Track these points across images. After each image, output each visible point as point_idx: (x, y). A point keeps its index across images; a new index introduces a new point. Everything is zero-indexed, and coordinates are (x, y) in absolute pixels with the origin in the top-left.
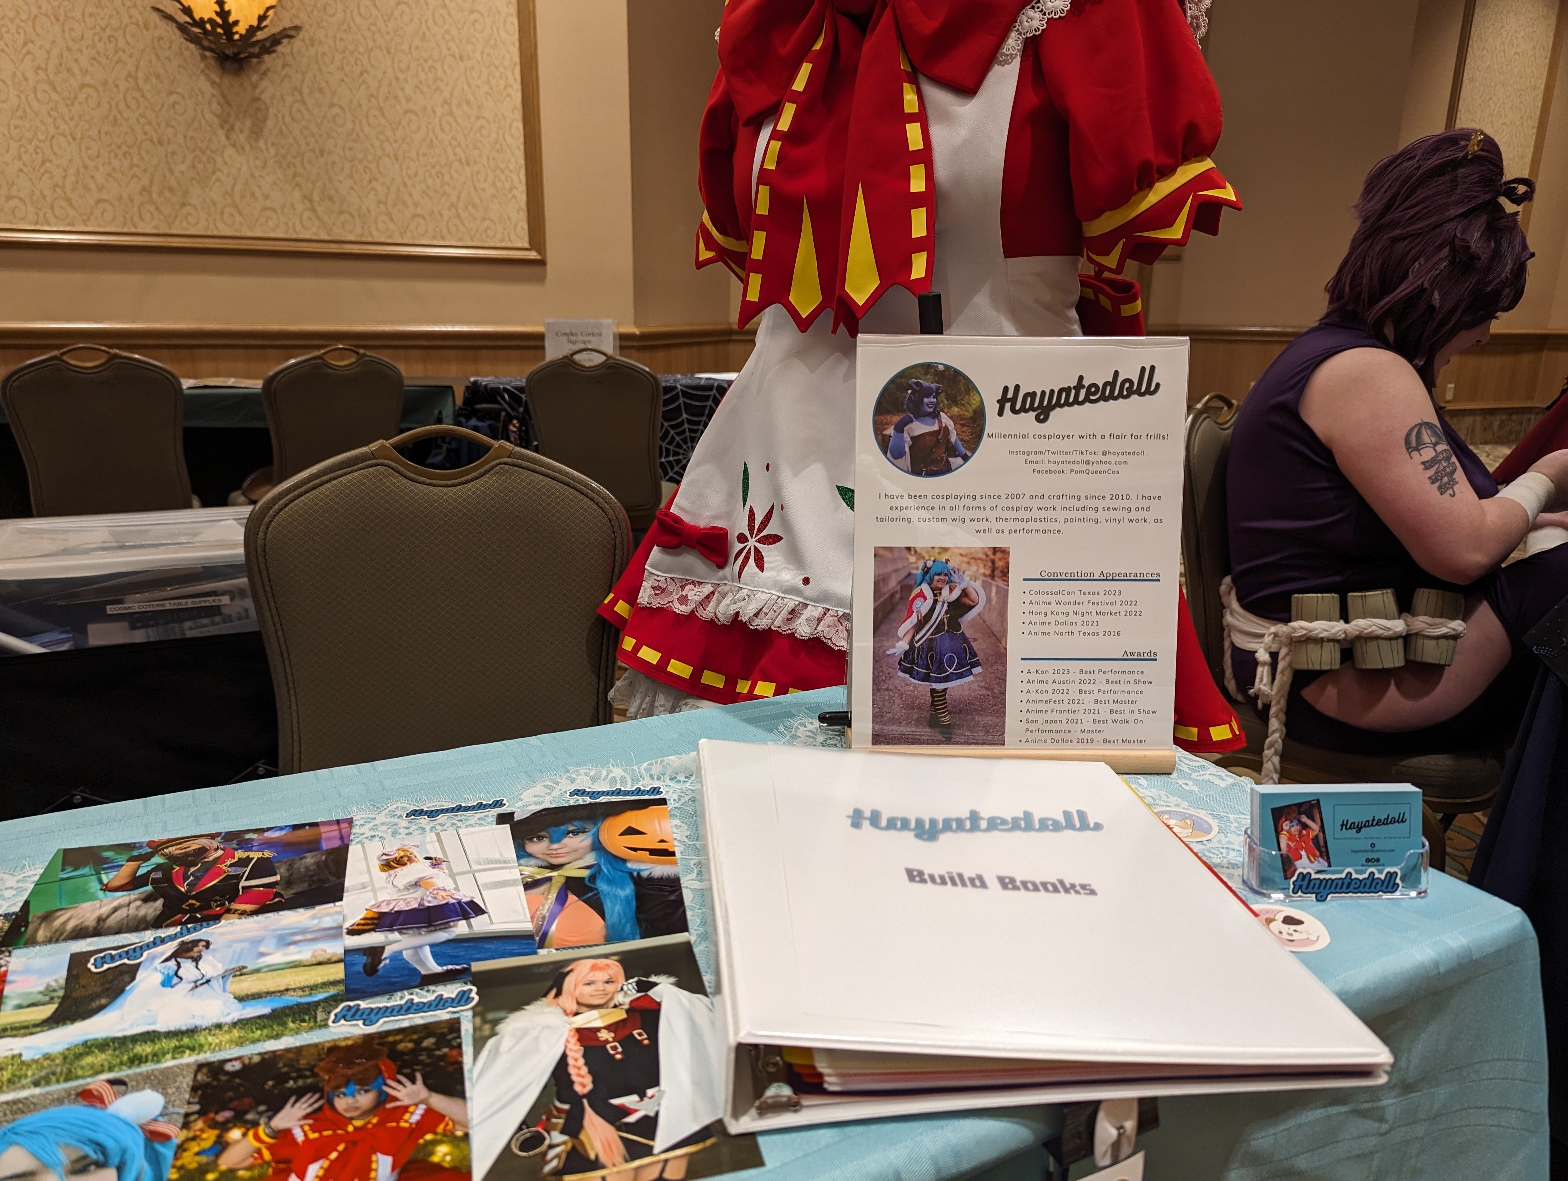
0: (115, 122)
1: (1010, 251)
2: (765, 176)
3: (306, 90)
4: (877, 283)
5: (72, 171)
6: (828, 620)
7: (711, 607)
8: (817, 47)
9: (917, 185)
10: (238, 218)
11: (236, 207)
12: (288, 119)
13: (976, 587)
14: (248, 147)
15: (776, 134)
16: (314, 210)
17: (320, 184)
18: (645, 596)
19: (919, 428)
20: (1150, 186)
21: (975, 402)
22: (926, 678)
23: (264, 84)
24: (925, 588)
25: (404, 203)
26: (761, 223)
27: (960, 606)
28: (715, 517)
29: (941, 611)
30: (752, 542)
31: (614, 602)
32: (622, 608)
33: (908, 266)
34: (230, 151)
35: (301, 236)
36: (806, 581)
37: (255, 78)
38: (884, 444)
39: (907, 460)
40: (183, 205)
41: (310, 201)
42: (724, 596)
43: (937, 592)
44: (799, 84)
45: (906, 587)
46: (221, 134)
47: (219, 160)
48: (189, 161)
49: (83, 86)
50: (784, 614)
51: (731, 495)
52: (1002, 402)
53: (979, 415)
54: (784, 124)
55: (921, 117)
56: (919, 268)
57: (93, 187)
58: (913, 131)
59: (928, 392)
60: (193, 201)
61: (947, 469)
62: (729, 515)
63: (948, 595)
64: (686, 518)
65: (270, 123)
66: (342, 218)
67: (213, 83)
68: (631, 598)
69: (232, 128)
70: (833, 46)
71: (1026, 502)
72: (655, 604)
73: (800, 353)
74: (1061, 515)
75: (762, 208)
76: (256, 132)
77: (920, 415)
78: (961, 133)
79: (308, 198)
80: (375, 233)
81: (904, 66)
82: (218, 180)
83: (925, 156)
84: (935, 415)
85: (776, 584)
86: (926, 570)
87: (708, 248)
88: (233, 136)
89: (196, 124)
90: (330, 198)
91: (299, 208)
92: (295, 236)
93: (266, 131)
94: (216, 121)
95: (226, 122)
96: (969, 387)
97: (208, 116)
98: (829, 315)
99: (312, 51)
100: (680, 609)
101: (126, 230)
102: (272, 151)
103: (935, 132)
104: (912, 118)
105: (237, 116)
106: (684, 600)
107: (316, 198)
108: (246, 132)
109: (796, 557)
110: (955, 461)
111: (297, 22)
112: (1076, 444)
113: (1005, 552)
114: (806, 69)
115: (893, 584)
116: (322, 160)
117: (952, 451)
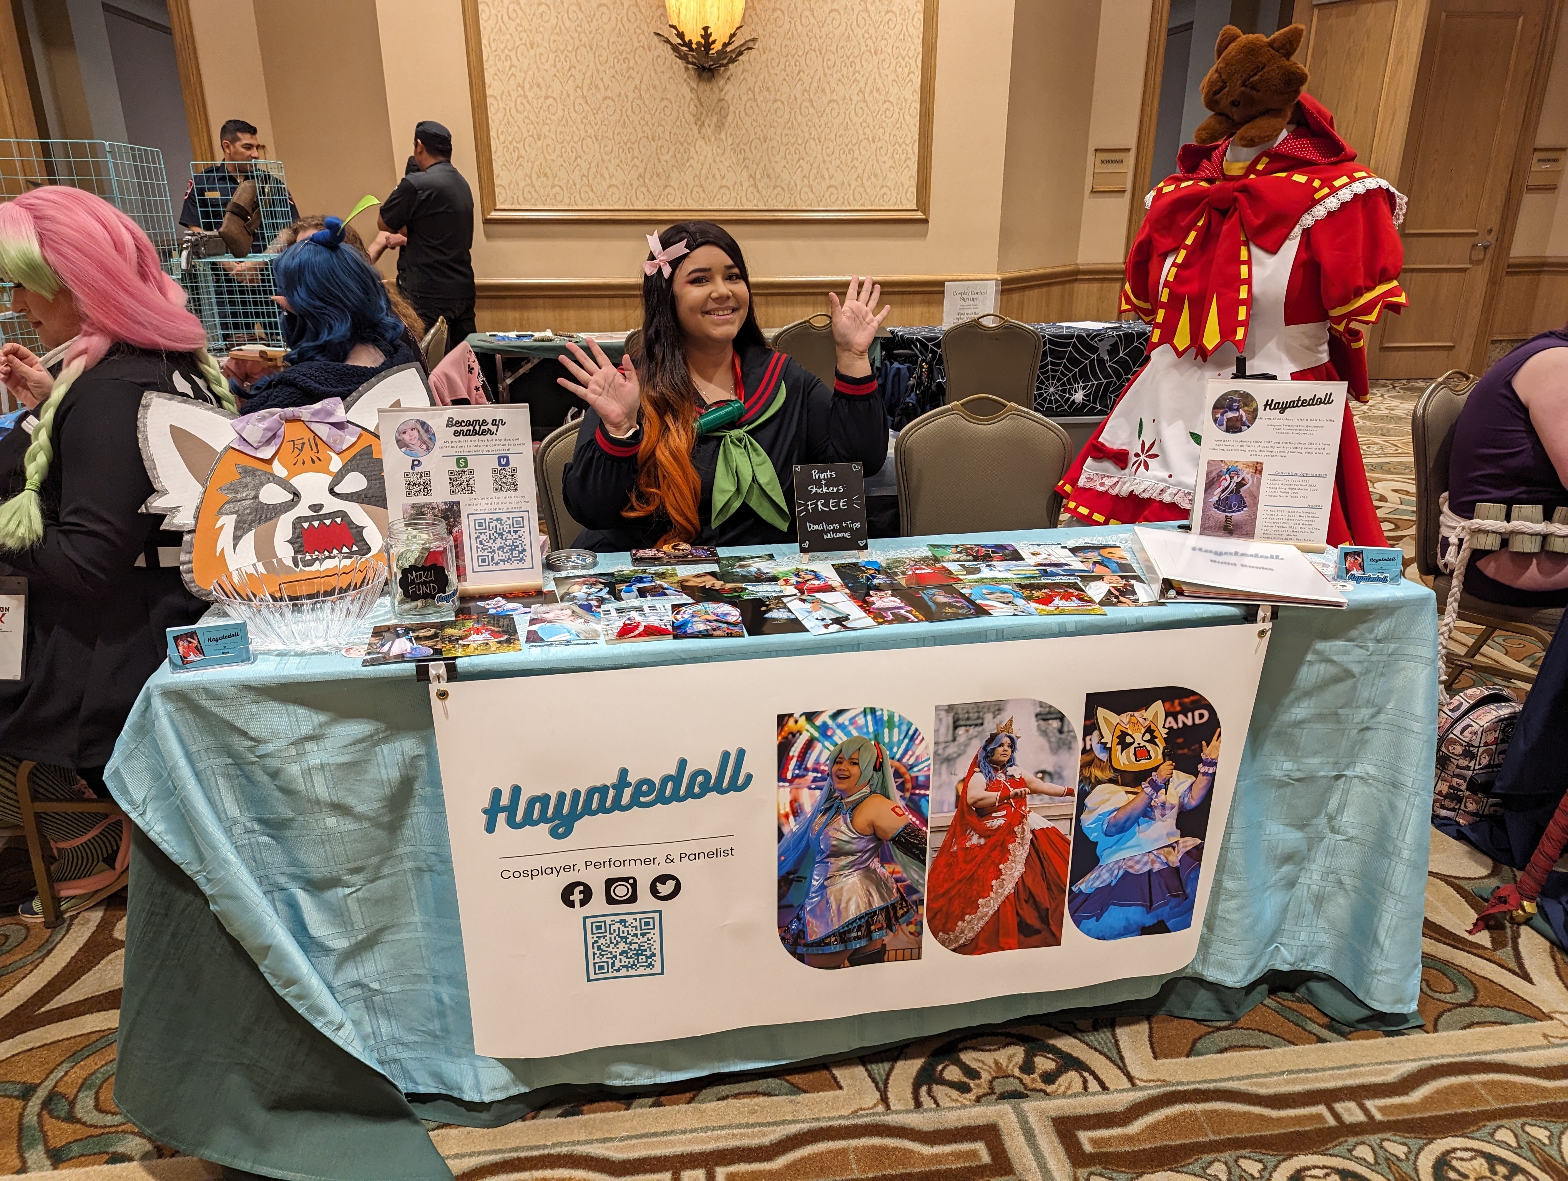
0: (624, 126)
1: (1289, 322)
2: (1167, 284)
3: (757, 90)
4: (1219, 339)
5: (594, 164)
6: (1180, 494)
7: (1117, 488)
8: (1200, 224)
9: (1243, 295)
10: (702, 195)
11: (702, 186)
12: (743, 114)
13: (1248, 477)
14: (713, 139)
15: (1174, 264)
16: (756, 186)
17: (762, 164)
18: (1081, 482)
19: (1230, 415)
20: (1361, 295)
21: (1254, 406)
22: (1224, 511)
23: (727, 87)
24: (1227, 476)
25: (822, 177)
26: (1163, 305)
27: (1240, 485)
28: (1123, 444)
29: (1233, 486)
30: (1143, 457)
31: (1064, 485)
32: (1068, 488)
33: (1235, 333)
34: (701, 142)
35: (745, 208)
36: (1170, 476)
37: (721, 83)
38: (1215, 420)
39: (1224, 427)
40: (666, 186)
41: (754, 179)
42: (1125, 483)
43: (1232, 478)
44: (1189, 241)
45: (1219, 476)
46: (695, 129)
47: (692, 150)
48: (671, 153)
49: (605, 98)
50: (1158, 491)
51: (1132, 434)
52: (1266, 406)
53: (1256, 410)
54: (1179, 260)
55: (1249, 262)
56: (1240, 334)
57: (607, 176)
58: (1244, 269)
59: (1235, 401)
60: (672, 184)
61: (1241, 431)
62: (1130, 443)
63: (1236, 479)
64: (1107, 444)
65: (730, 119)
66: (776, 192)
67: (692, 89)
68: (1074, 482)
69: (703, 124)
70: (1208, 224)
71: (1272, 444)
72: (1087, 486)
73: (1175, 366)
74: (1286, 450)
75: (1164, 298)
76: (720, 126)
77: (1231, 409)
78: (1268, 272)
79: (752, 177)
80: (799, 202)
81: (1242, 238)
82: (691, 166)
83: (1249, 282)
84: (1237, 410)
85: (1155, 477)
86: (1228, 470)
87: (1127, 303)
88: (703, 130)
89: (678, 123)
90: (768, 176)
91: (746, 185)
92: (741, 208)
93: (727, 125)
94: (692, 120)
95: (699, 119)
96: (1253, 399)
97: (687, 115)
98: (1193, 351)
99: (764, 57)
100: (1102, 489)
101: (626, 208)
102: (730, 141)
103: (1254, 269)
104: (1244, 263)
105: (707, 115)
106: (1102, 484)
107: (758, 176)
108: (712, 126)
109: (1166, 465)
110: (1244, 428)
111: (754, 35)
112: (1296, 422)
113: (1262, 464)
114: (1193, 234)
115: (1214, 474)
116: (765, 146)
117: (1244, 424)
